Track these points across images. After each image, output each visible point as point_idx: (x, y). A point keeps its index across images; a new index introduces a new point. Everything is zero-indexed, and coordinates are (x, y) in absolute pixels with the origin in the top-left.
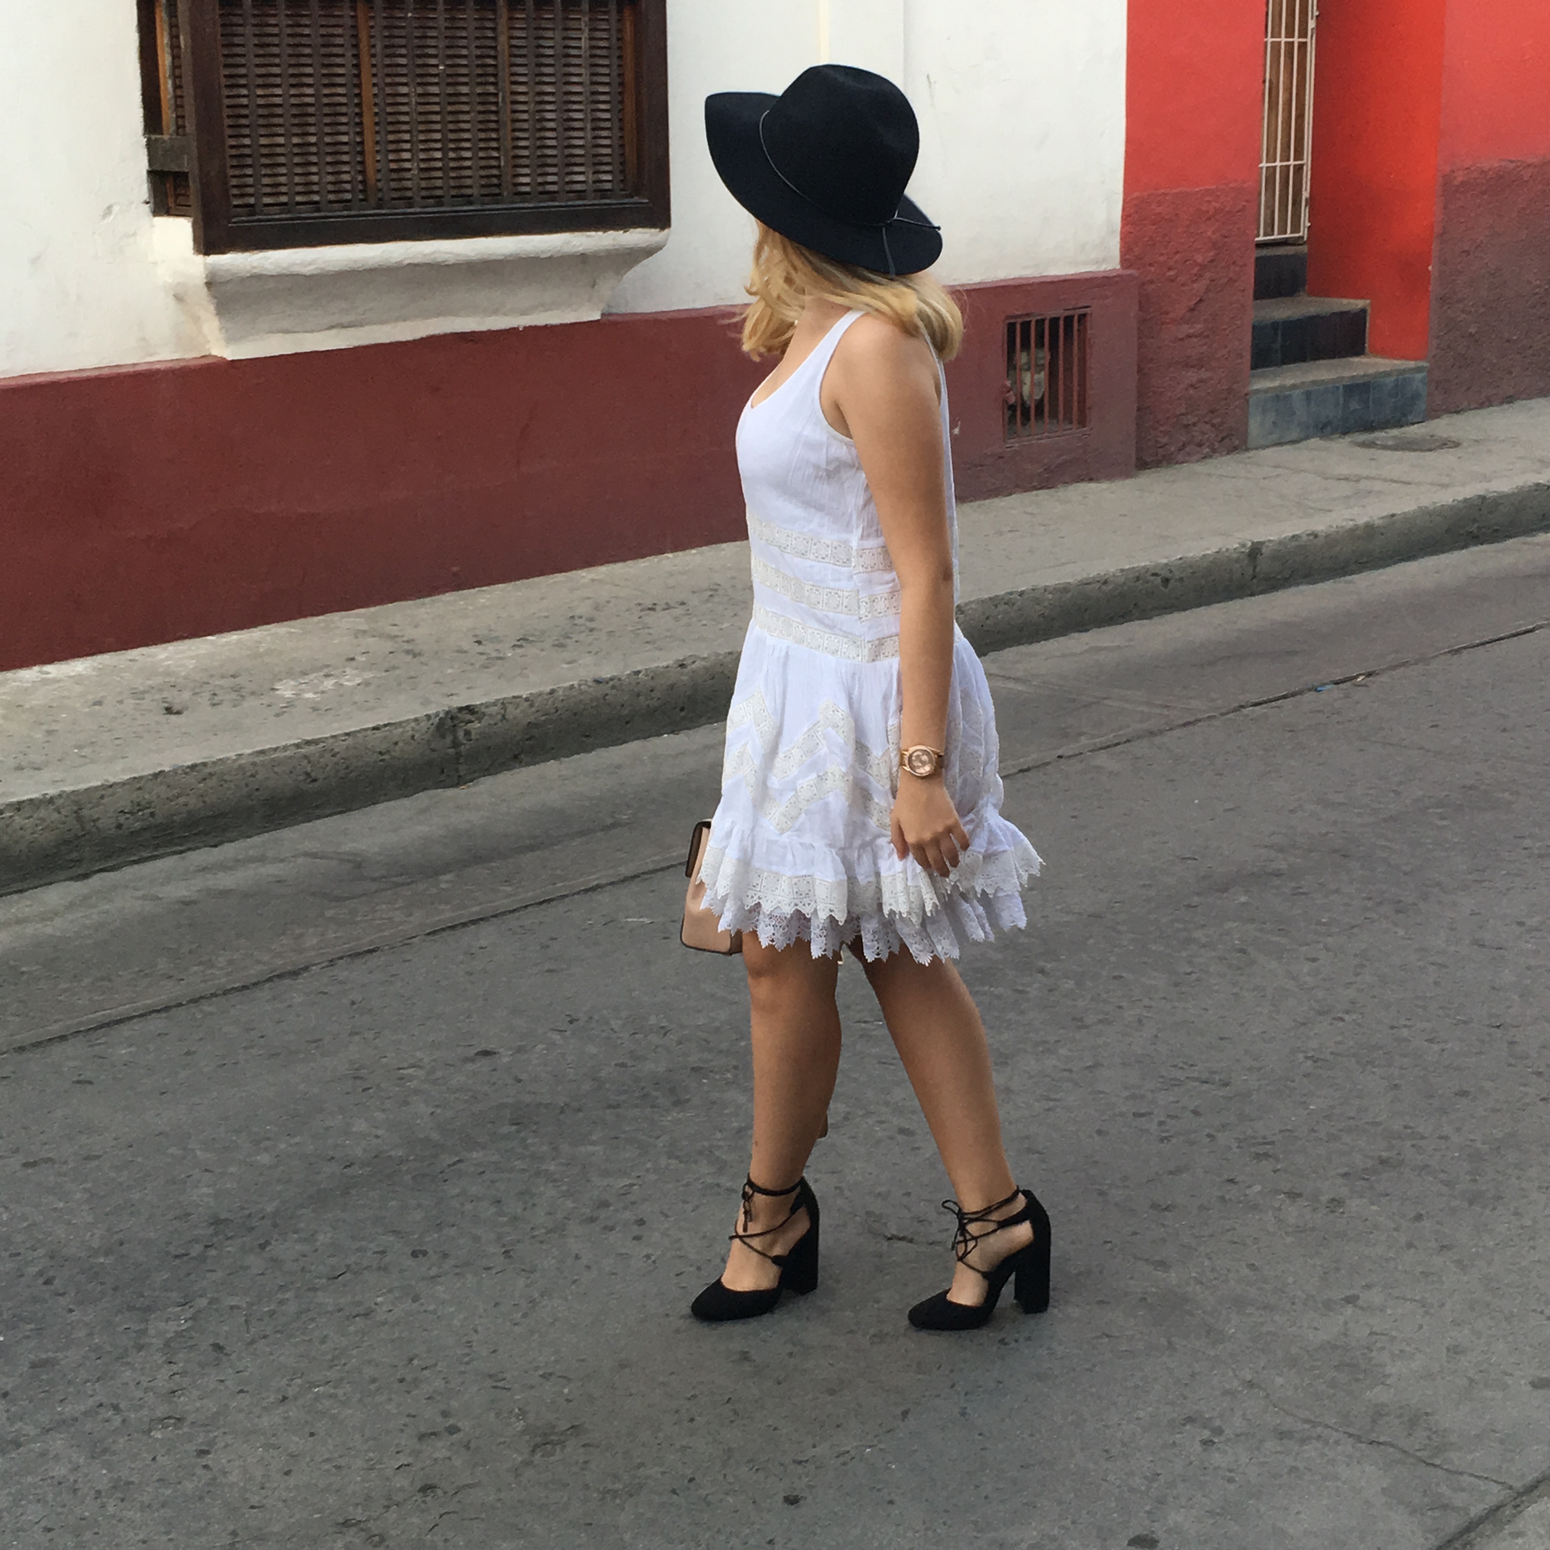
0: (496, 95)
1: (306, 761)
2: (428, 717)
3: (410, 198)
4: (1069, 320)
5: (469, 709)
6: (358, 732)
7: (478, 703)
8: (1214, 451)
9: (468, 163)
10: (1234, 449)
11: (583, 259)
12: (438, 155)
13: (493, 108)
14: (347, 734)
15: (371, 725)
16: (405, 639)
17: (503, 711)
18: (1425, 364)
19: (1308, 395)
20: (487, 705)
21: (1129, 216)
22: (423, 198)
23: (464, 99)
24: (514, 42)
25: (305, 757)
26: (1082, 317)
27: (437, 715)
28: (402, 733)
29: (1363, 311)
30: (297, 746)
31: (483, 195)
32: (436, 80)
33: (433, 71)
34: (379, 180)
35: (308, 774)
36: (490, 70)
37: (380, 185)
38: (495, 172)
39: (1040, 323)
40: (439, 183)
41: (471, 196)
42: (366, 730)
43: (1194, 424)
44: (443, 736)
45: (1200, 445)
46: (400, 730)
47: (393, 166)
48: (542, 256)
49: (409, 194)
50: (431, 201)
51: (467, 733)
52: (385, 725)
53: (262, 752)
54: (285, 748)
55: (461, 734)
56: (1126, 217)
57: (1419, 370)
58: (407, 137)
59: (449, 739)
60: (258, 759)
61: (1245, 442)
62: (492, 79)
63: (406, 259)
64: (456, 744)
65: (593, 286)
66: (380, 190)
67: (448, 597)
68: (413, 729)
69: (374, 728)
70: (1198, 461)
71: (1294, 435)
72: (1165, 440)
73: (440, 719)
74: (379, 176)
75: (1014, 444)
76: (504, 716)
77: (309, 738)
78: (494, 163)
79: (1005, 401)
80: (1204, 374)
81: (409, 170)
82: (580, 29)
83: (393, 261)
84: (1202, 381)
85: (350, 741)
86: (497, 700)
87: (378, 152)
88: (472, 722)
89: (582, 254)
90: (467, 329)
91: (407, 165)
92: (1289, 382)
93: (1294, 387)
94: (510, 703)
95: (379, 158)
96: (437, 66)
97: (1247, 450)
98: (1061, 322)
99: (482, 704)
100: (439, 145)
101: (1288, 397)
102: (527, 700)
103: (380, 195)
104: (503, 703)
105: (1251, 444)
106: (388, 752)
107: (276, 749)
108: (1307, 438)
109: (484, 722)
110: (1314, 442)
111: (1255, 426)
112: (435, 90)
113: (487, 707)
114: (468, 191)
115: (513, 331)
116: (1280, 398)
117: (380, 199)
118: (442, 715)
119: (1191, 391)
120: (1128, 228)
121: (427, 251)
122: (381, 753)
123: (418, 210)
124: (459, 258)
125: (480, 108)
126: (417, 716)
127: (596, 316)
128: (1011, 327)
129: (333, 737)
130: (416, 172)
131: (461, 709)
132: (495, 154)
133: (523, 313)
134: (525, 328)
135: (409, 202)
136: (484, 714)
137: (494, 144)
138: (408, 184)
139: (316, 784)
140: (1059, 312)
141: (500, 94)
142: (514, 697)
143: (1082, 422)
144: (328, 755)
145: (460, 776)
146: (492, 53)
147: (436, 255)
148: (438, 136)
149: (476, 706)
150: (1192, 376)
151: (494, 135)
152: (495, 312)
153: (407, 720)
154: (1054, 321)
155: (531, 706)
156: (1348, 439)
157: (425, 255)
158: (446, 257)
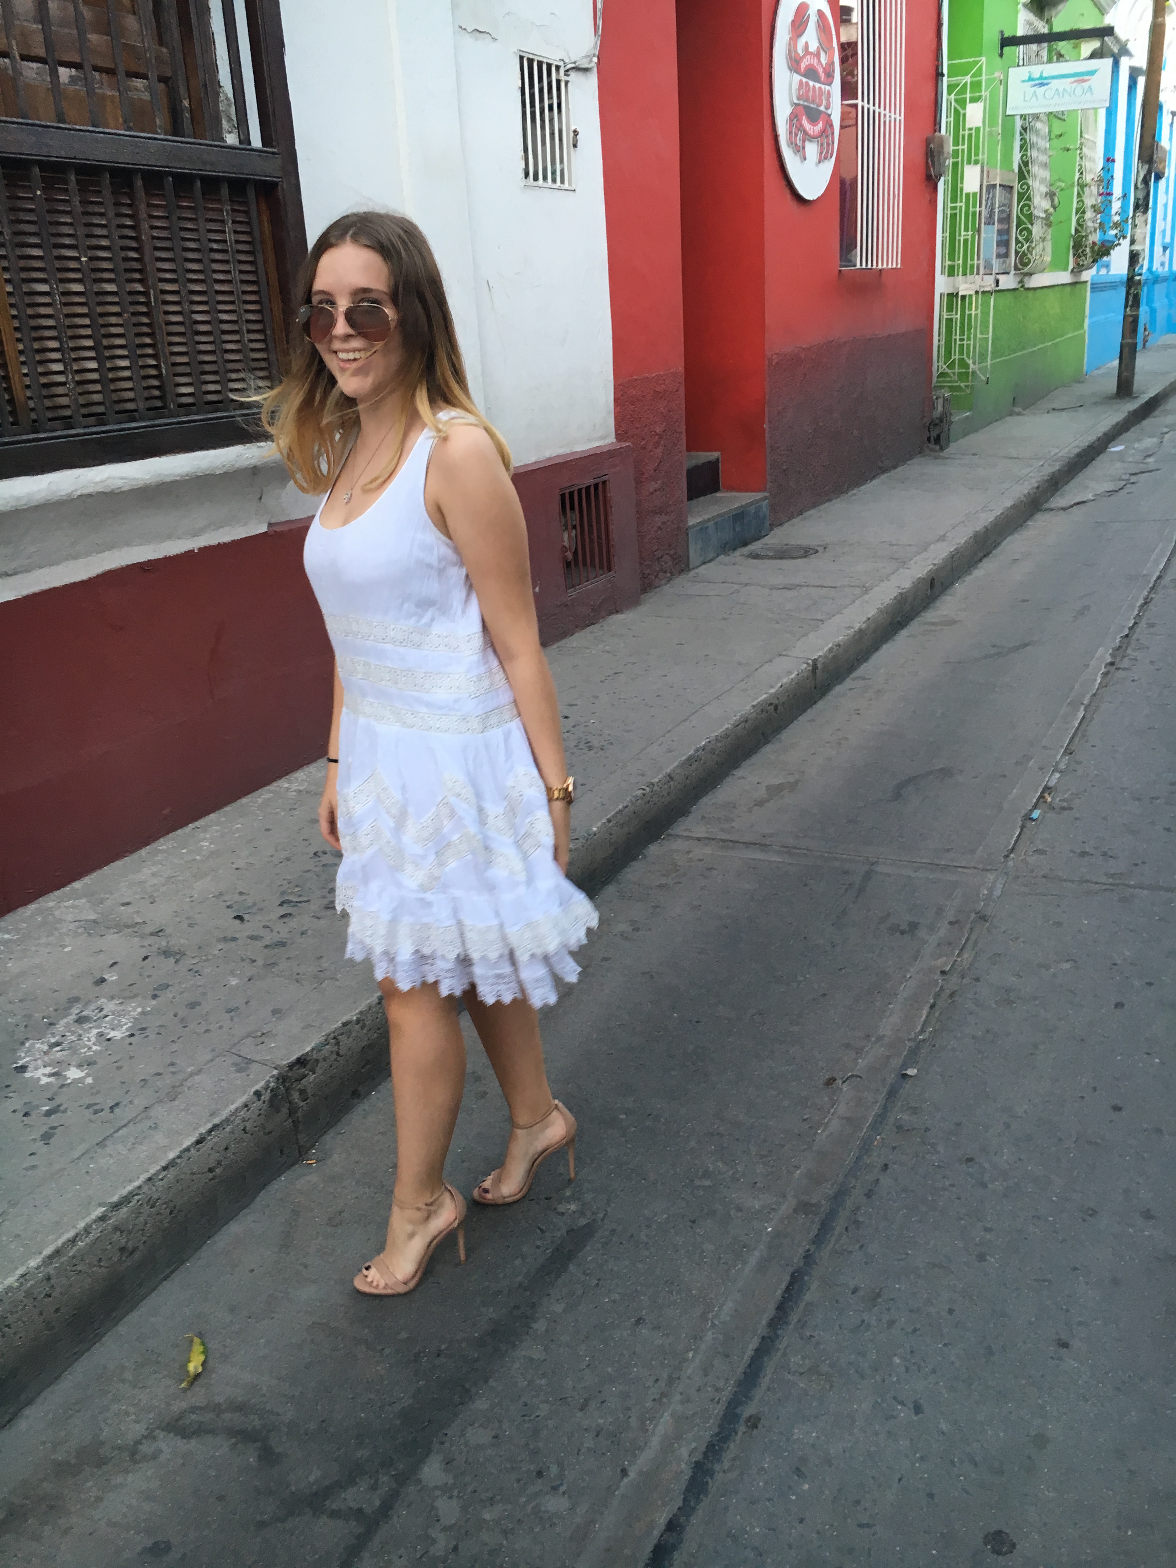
0: (145, 294)
1: (118, 1233)
2: (258, 1094)
3: (70, 417)
4: (596, 486)
5: (301, 1062)
6: (179, 1157)
7: (308, 1049)
8: (672, 574)
9: (127, 374)
10: (681, 571)
11: (255, 471)
12: (93, 365)
13: (144, 309)
14: (165, 1168)
15: (193, 1139)
16: (148, 929)
17: (335, 1048)
18: (767, 494)
19: (716, 524)
20: (317, 1049)
21: (619, 399)
22: (84, 416)
23: (110, 299)
24: (155, 233)
25: (116, 1228)
26: (604, 483)
27: (266, 1088)
28: (232, 1132)
29: (718, 460)
30: (102, 1218)
31: (149, 409)
32: (78, 276)
33: (73, 265)
34: (30, 398)
35: (122, 1249)
36: (136, 265)
37: (31, 404)
38: (155, 383)
39: (580, 490)
40: (97, 398)
41: (135, 411)
42: (187, 1150)
43: (662, 557)
44: (278, 1111)
45: (665, 572)
46: (228, 1129)
47: (43, 380)
48: (218, 473)
49: (67, 413)
50: (92, 420)
51: (302, 1092)
52: (210, 1131)
53: (58, 1252)
54: (87, 1230)
55: (295, 1096)
56: (616, 400)
57: (765, 498)
58: (54, 344)
59: (285, 1111)
60: (50, 1270)
61: (688, 565)
62: (137, 276)
63: (76, 490)
64: (292, 1112)
65: (260, 498)
66: (32, 410)
67: (163, 844)
68: (244, 1120)
69: (198, 1142)
70: (666, 584)
71: (711, 555)
72: (648, 571)
73: (272, 1091)
74: (29, 394)
75: (573, 593)
76: (338, 1054)
77: (115, 1199)
78: (153, 372)
79: (565, 558)
80: (664, 518)
81: (63, 384)
82: (223, 221)
83: (63, 493)
84: (664, 523)
85: (171, 1174)
86: (329, 1035)
87: (23, 363)
88: (305, 1076)
89: (255, 467)
90: (142, 559)
91: (61, 379)
92: (707, 517)
93: (709, 520)
94: (342, 1034)
95: (25, 371)
96: (77, 259)
97: (689, 570)
98: (592, 489)
99: (313, 1049)
100: (92, 354)
101: (707, 528)
102: (358, 1021)
103: (33, 416)
104: (335, 1038)
105: (691, 567)
106: (219, 1163)
107: (73, 1241)
108: (718, 556)
109: (319, 1071)
110: (722, 558)
111: (694, 552)
112: (78, 287)
113: (320, 1051)
114: (130, 406)
115: (189, 554)
116: (703, 528)
117: (34, 421)
118: (272, 1085)
119: (659, 532)
120: (618, 409)
121: (98, 479)
122: (211, 1170)
123: (81, 431)
124: (134, 483)
125: (132, 309)
126: (243, 1099)
127: (263, 529)
128: (563, 496)
129: (150, 1179)
130: (72, 385)
131: (291, 1066)
132: (153, 362)
133: (195, 534)
134: (200, 549)
135: (68, 422)
136: (317, 1061)
137: (150, 351)
138: (64, 401)
139: (137, 1256)
140: (590, 481)
141: (152, 292)
142: (345, 1024)
143: (610, 570)
144: (146, 1209)
145: (300, 1147)
146: (134, 244)
147: (110, 481)
148: (89, 343)
149: (307, 1053)
150: (659, 520)
151: (148, 340)
152: (169, 537)
153: (237, 1110)
154: (588, 488)
155: (362, 1028)
156: (738, 553)
157: (97, 483)
158: (120, 483)
